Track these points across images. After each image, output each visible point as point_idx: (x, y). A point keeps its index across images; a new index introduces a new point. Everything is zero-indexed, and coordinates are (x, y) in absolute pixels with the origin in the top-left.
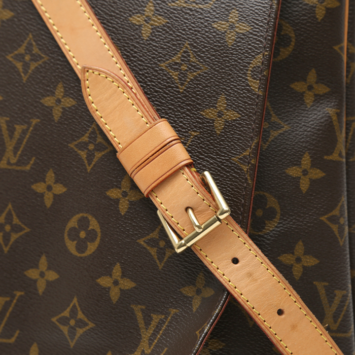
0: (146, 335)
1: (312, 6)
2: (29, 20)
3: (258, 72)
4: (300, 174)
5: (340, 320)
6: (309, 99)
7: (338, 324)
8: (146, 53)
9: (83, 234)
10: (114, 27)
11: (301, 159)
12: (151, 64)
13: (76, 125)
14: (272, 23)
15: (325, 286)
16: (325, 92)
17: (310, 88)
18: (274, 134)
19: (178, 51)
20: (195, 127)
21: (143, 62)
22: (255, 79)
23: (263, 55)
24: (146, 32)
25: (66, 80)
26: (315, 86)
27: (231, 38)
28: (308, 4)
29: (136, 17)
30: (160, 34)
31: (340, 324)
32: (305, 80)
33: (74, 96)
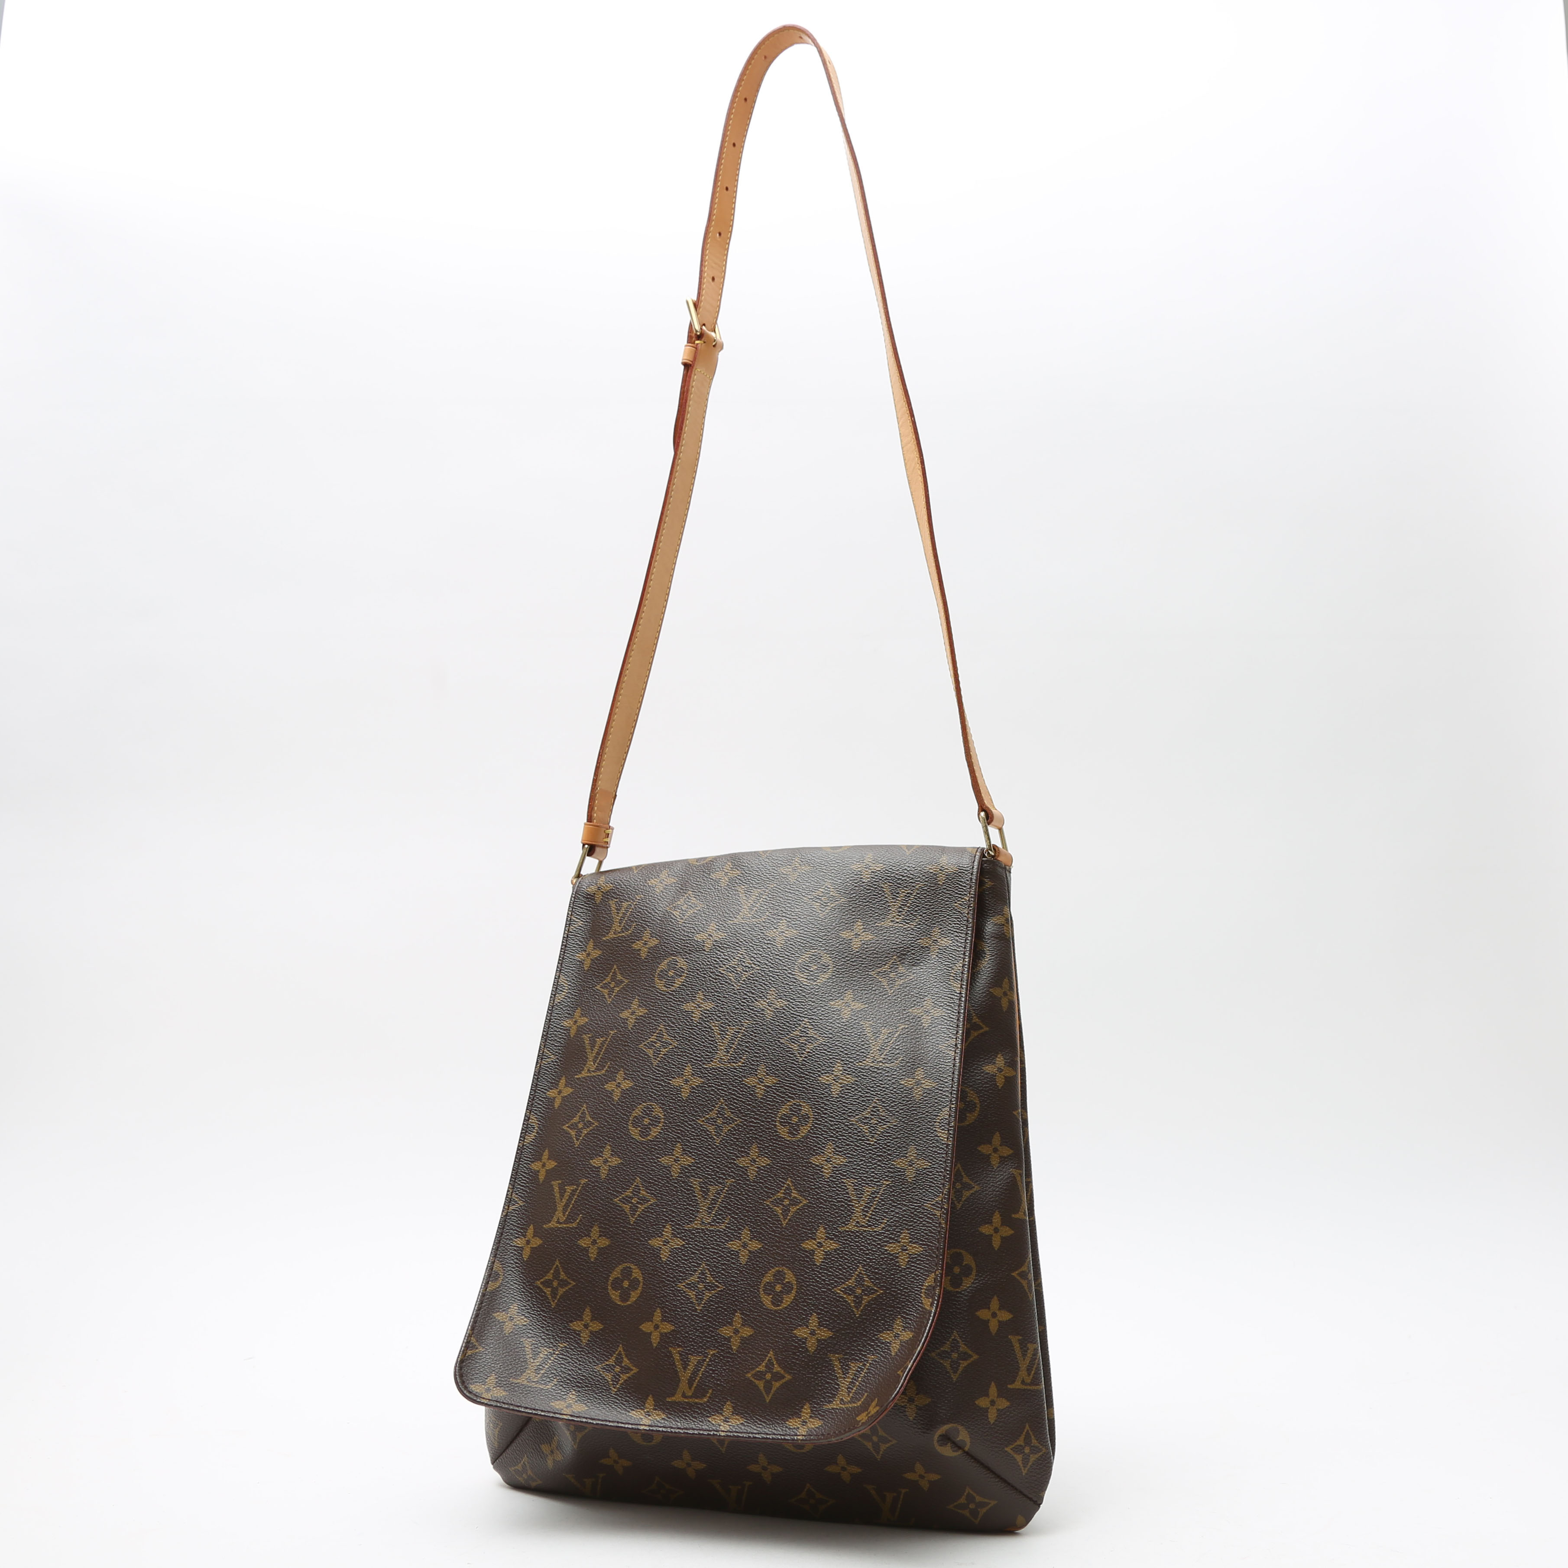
0: (844, 1383)
1: (993, 1075)
2: (719, 1086)
3: (946, 1124)
4: (992, 1232)
5: (1033, 1372)
6: (995, 1161)
7: (1031, 1377)
8: (836, 1109)
9: (778, 1288)
10: (804, 1088)
11: (992, 1217)
12: (842, 1119)
13: (771, 1182)
14: (955, 1092)
15: (1019, 1340)
16: (1009, 1154)
17: (995, 1150)
18: (967, 1194)
19: (868, 1107)
20: (887, 1176)
21: (834, 1118)
22: (943, 1130)
23: (950, 1108)
24: (836, 1090)
25: (760, 1140)
26: (999, 1148)
27: (918, 1093)
28: (989, 1073)
29: (825, 1077)
30: (850, 1091)
31: (1033, 1377)
32: (990, 1143)
33: (769, 1155)
